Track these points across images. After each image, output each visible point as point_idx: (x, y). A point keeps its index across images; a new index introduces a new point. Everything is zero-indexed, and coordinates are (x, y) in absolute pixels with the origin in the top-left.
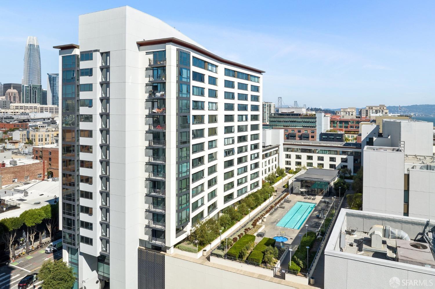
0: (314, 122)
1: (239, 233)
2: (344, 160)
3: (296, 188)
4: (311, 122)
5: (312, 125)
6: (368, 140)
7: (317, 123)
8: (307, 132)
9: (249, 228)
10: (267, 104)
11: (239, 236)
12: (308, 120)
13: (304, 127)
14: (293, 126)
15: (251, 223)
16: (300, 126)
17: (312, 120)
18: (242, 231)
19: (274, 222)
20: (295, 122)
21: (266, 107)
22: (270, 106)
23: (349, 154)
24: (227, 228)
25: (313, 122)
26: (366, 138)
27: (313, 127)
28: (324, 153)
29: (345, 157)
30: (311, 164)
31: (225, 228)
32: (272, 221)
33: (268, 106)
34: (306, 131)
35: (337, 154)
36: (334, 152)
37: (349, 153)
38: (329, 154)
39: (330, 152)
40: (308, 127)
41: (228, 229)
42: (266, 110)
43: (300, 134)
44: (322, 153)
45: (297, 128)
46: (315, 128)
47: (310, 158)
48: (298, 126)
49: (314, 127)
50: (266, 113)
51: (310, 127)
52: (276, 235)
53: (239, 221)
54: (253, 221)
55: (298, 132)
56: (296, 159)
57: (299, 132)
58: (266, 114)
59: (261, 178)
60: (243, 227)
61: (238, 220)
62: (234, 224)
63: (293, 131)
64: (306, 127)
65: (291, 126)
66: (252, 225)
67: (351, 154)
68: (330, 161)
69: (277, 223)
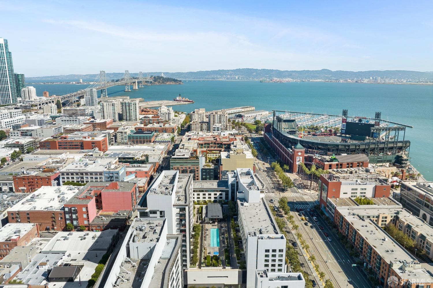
2: (221, 194)
10: (132, 102)
13: (192, 165)
14: (186, 165)
19: (209, 245)
20: (187, 162)
21: (132, 105)
22: (135, 104)
33: (133, 104)
36: (216, 191)
38: (213, 192)
40: (195, 165)
42: (132, 108)
43: (190, 169)
44: (210, 192)
47: (204, 194)
49: (198, 165)
50: (133, 110)
58: (133, 112)
68: (214, 195)
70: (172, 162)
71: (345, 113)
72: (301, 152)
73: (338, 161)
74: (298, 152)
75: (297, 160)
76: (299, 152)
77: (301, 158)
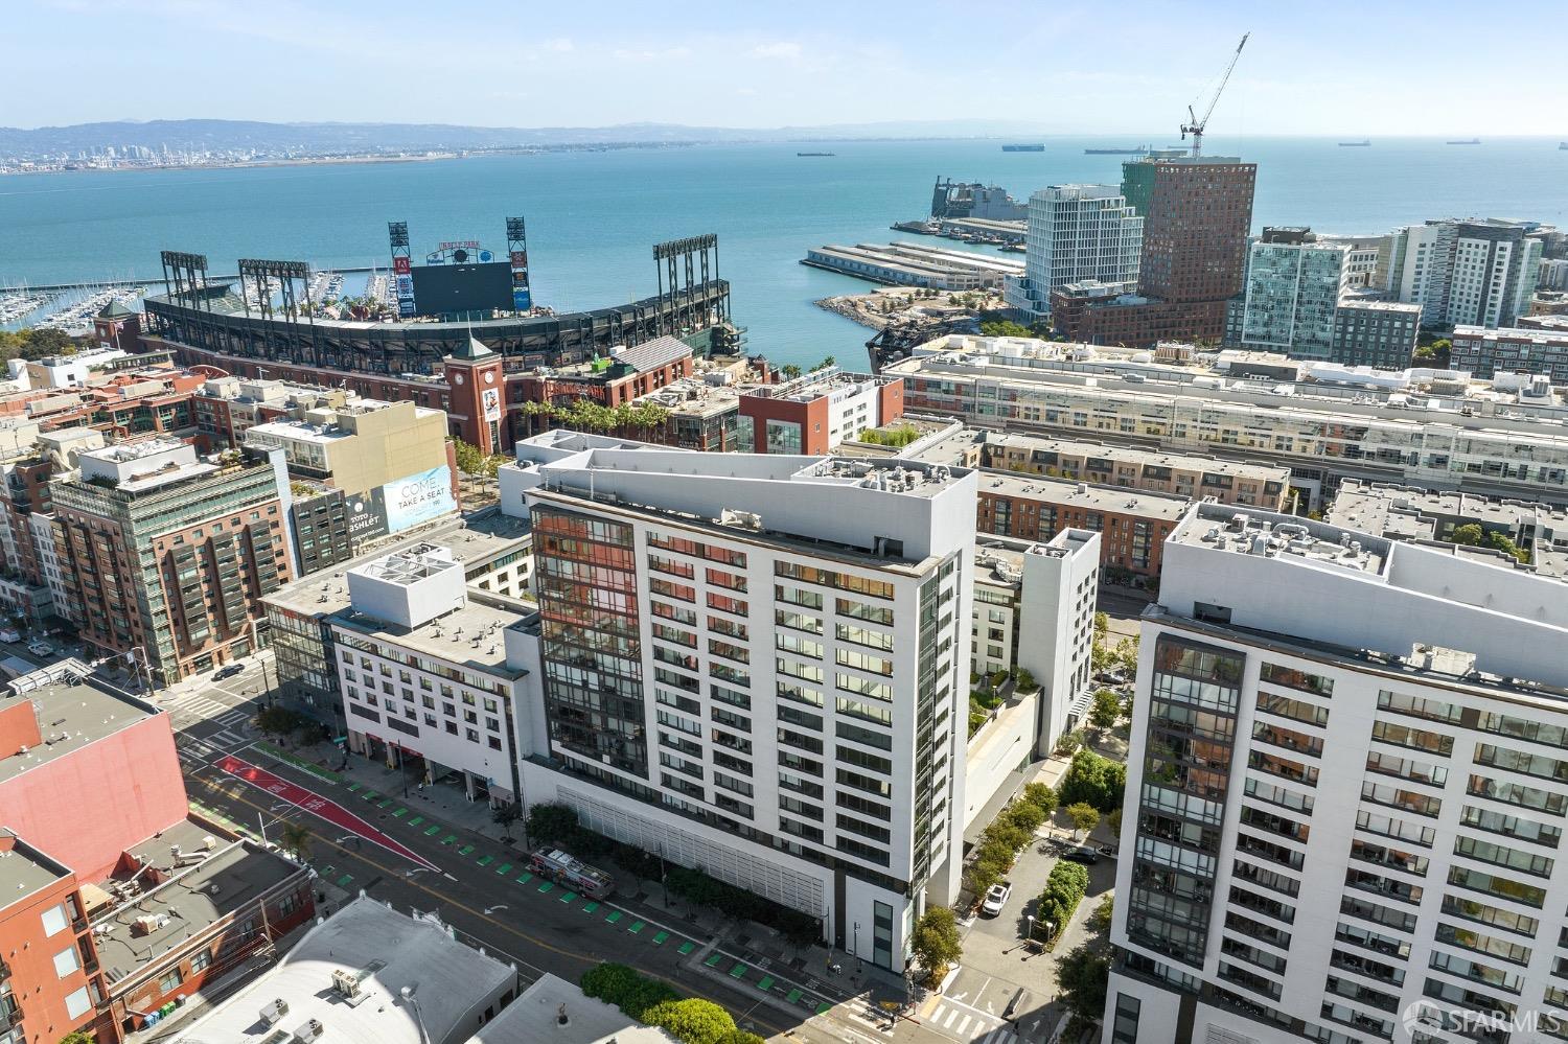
14: (215, 513)
20: (217, 497)
43: (240, 528)
49: (273, 495)
57: (236, 522)
64: (251, 502)
65: (209, 515)
70: (142, 514)
71: (398, 235)
72: (493, 369)
73: (636, 371)
74: (483, 371)
75: (486, 402)
76: (487, 370)
77: (495, 391)
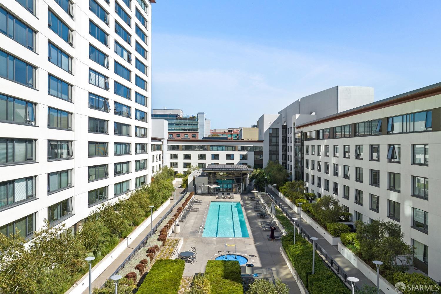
0: (196, 125)
1: (136, 261)
2: (244, 158)
3: (200, 186)
4: (192, 125)
5: (193, 128)
6: (271, 132)
7: (198, 126)
8: (188, 137)
9: (156, 247)
11: (137, 268)
12: (189, 122)
13: (184, 130)
14: (171, 130)
15: (156, 236)
16: (179, 130)
17: (194, 122)
18: (142, 255)
19: (196, 232)
20: (173, 124)
23: (249, 150)
24: (100, 254)
25: (194, 125)
26: (269, 128)
27: (194, 130)
28: (219, 150)
29: (244, 153)
30: (204, 165)
31: (95, 254)
32: (190, 230)
34: (186, 135)
35: (235, 150)
36: (231, 148)
37: (249, 148)
38: (225, 150)
39: (227, 148)
40: (189, 130)
41: (103, 255)
44: (218, 150)
45: (176, 131)
46: (197, 132)
47: (202, 157)
48: (177, 130)
49: (196, 130)
51: (192, 130)
52: (216, 254)
53: (125, 237)
54: (158, 233)
55: (177, 137)
56: (184, 159)
59: (149, 173)
60: (139, 248)
61: (123, 236)
62: (117, 245)
63: (171, 136)
66: (159, 240)
67: (252, 149)
68: (227, 159)
69: (202, 232)
